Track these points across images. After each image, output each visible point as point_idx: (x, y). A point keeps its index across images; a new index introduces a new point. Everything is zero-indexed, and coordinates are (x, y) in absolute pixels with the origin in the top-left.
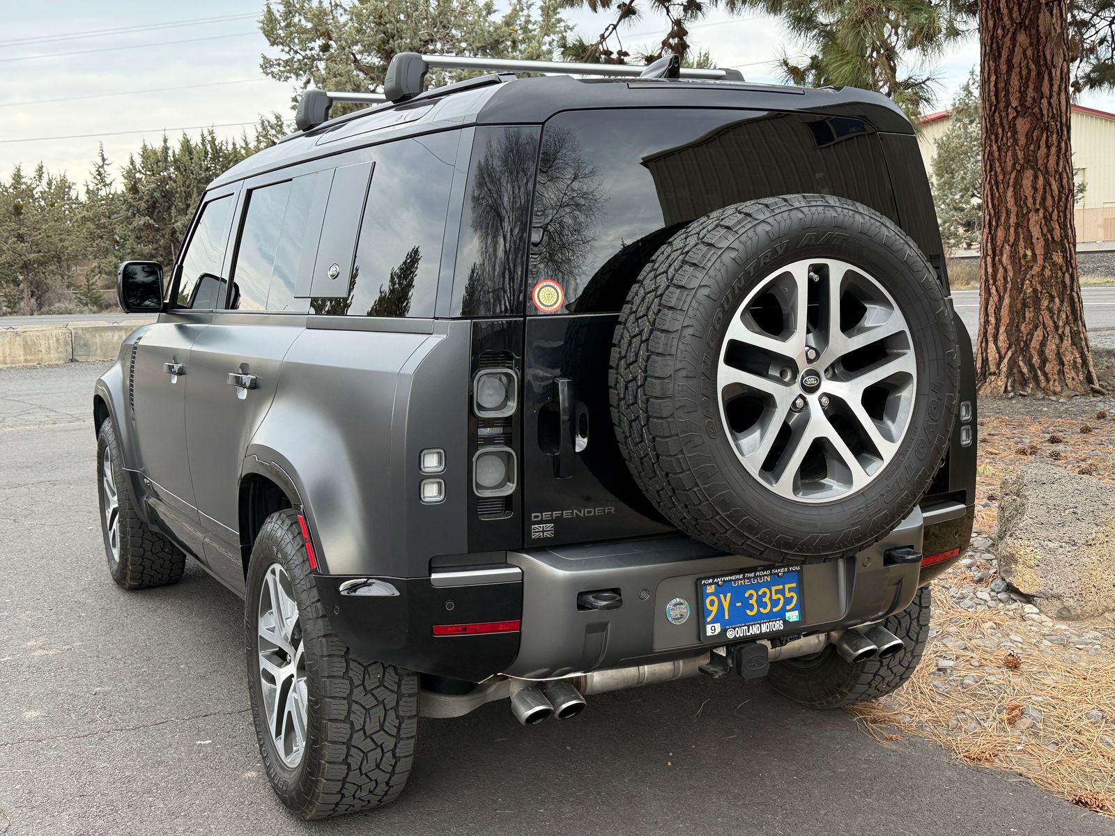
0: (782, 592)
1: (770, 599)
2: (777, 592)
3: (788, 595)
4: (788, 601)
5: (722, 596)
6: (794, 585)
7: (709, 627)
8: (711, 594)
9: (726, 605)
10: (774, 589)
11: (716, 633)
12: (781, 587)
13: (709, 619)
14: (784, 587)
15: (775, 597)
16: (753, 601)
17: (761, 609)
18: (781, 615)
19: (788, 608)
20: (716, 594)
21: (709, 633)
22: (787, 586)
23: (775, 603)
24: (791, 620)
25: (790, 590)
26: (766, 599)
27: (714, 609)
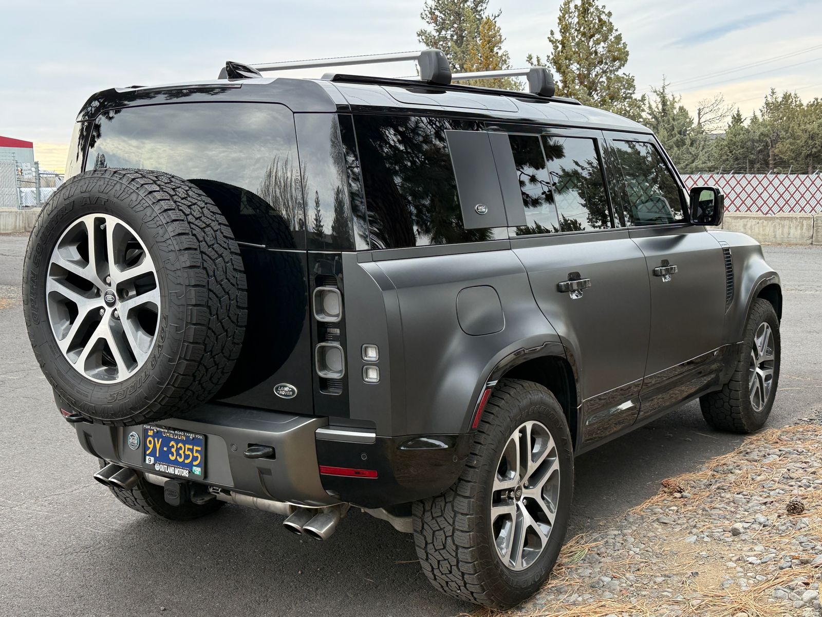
0: (191, 450)
1: (184, 452)
2: (189, 449)
3: (195, 454)
4: (195, 459)
5: (156, 439)
6: (199, 449)
7: (147, 457)
8: (150, 436)
9: (158, 446)
10: (187, 446)
11: (151, 463)
12: (191, 447)
13: (148, 452)
14: (193, 447)
15: (187, 453)
16: (173, 450)
17: (178, 457)
18: (189, 466)
19: (195, 463)
20: (153, 437)
21: (147, 462)
22: (195, 448)
23: (187, 457)
24: (195, 473)
25: (197, 451)
26: (181, 452)
27: (151, 446)
